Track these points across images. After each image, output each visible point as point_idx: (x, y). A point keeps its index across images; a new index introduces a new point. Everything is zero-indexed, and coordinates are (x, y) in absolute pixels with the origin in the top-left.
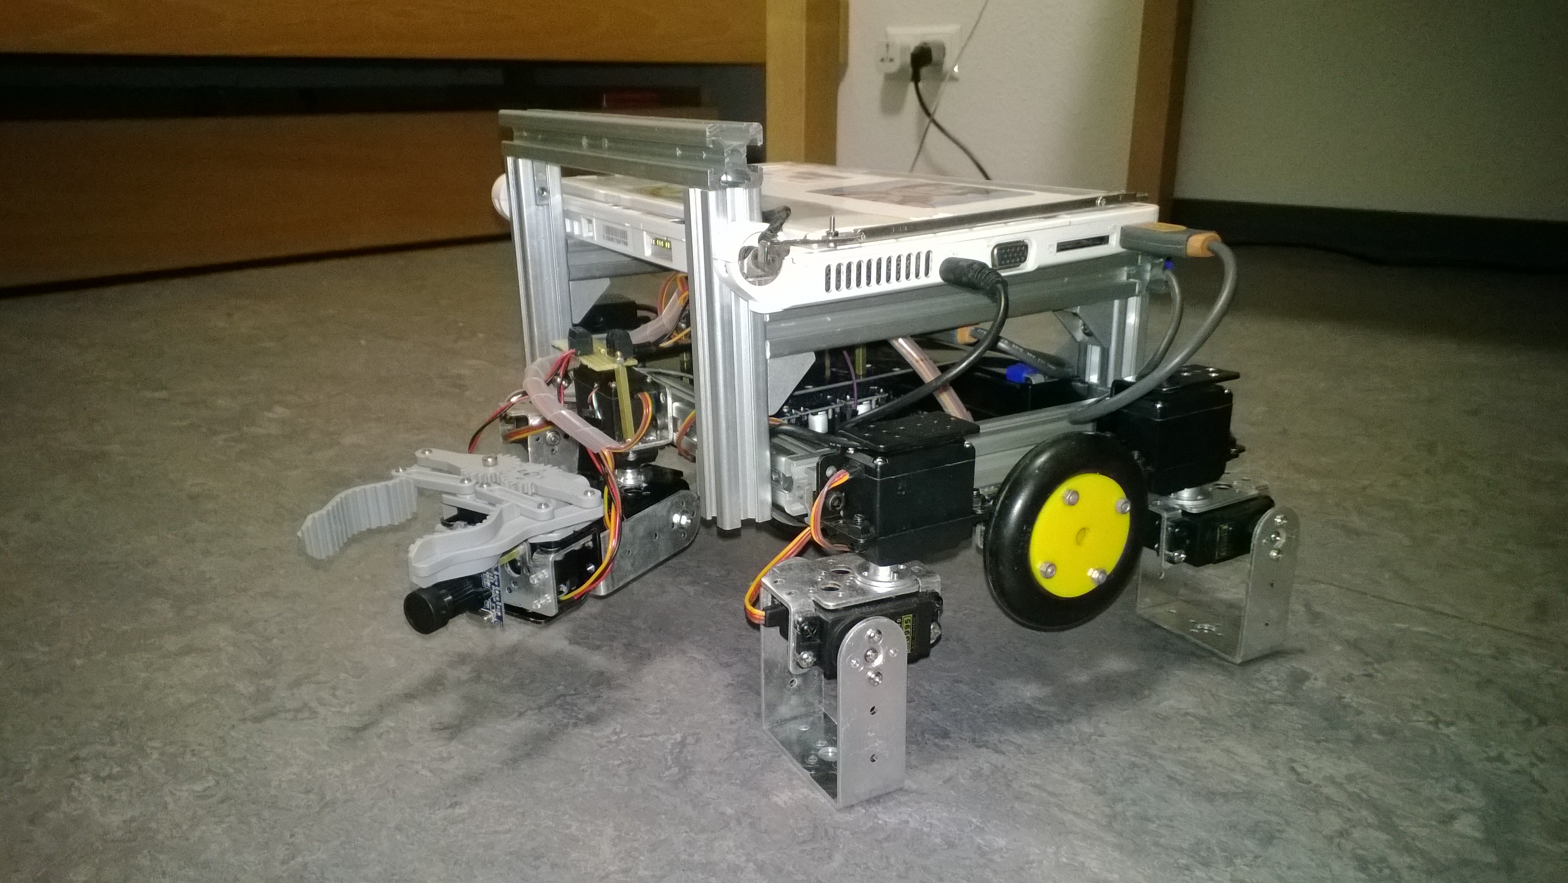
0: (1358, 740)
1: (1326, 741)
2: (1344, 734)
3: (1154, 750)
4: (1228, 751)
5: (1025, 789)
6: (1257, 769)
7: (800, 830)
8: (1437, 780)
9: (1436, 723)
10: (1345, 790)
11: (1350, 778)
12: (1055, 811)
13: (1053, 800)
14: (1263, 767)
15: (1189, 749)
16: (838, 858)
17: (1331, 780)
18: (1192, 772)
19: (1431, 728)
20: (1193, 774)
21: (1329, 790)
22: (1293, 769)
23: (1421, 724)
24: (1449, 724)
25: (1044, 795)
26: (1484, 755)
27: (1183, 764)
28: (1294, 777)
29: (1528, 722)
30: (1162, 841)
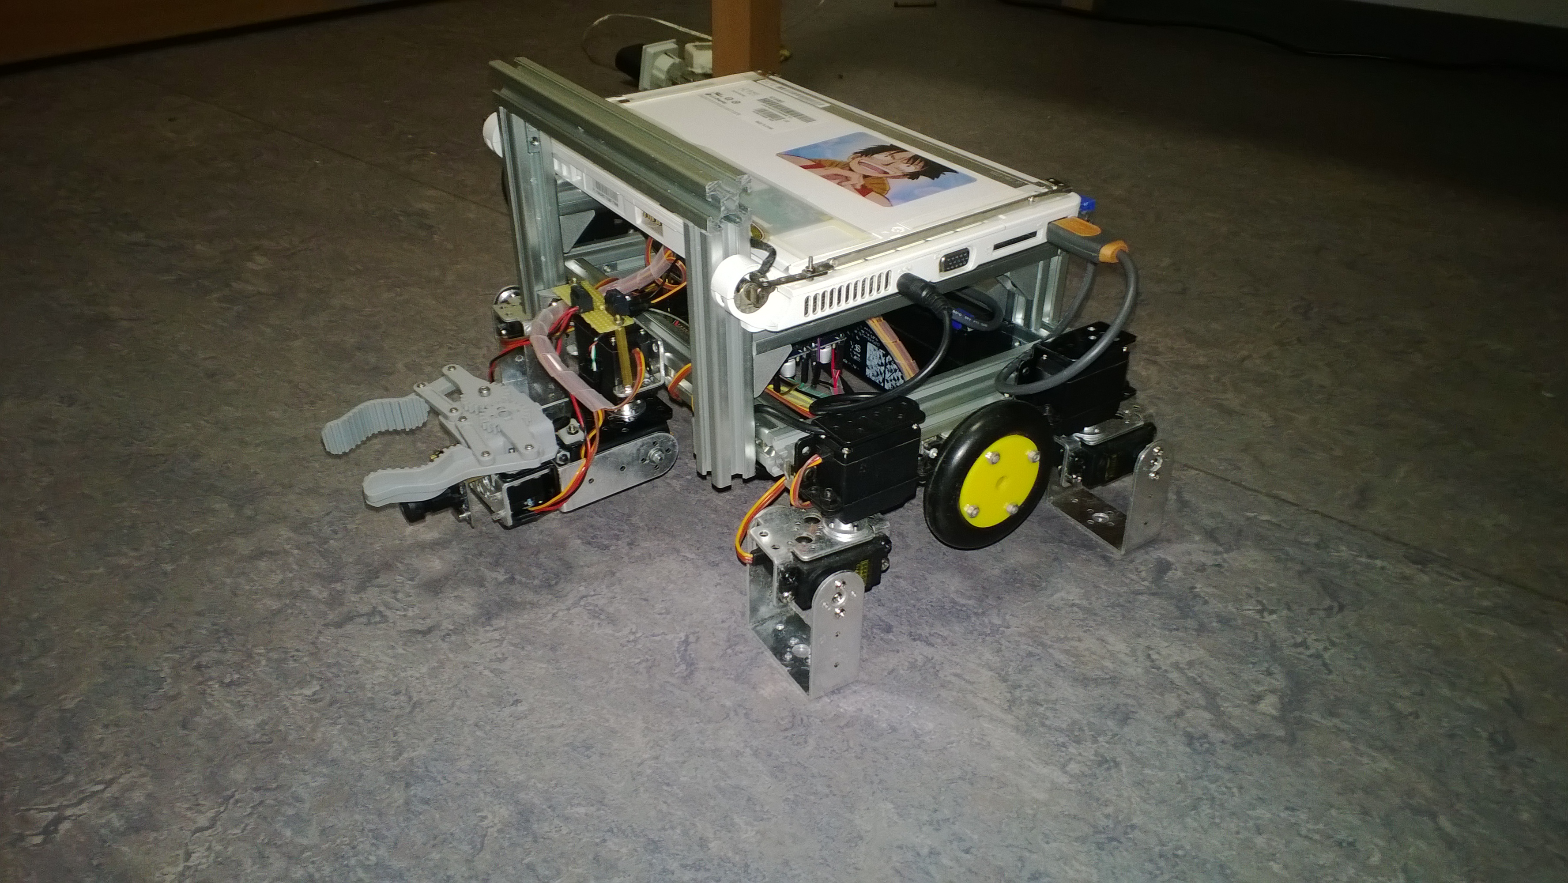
0: (1202, 629)
1: (1177, 630)
2: (1191, 623)
3: (1046, 640)
4: (1102, 640)
5: (948, 679)
6: (1122, 656)
7: (782, 719)
8: (1254, 664)
9: (1260, 612)
10: (1185, 674)
11: (1191, 664)
12: (970, 697)
13: (970, 687)
14: (1126, 654)
15: (1073, 639)
16: (812, 742)
17: (1176, 666)
18: (1074, 660)
19: (1258, 617)
20: (1073, 662)
21: (1174, 675)
22: (1149, 656)
23: (1250, 612)
24: (1272, 612)
25: (963, 682)
26: (1292, 641)
27: (1066, 652)
28: (1148, 663)
29: (1330, 608)
30: (1048, 722)
